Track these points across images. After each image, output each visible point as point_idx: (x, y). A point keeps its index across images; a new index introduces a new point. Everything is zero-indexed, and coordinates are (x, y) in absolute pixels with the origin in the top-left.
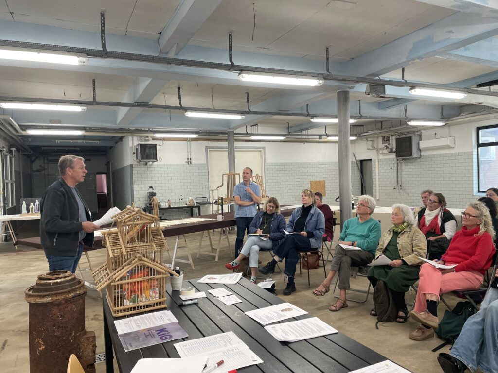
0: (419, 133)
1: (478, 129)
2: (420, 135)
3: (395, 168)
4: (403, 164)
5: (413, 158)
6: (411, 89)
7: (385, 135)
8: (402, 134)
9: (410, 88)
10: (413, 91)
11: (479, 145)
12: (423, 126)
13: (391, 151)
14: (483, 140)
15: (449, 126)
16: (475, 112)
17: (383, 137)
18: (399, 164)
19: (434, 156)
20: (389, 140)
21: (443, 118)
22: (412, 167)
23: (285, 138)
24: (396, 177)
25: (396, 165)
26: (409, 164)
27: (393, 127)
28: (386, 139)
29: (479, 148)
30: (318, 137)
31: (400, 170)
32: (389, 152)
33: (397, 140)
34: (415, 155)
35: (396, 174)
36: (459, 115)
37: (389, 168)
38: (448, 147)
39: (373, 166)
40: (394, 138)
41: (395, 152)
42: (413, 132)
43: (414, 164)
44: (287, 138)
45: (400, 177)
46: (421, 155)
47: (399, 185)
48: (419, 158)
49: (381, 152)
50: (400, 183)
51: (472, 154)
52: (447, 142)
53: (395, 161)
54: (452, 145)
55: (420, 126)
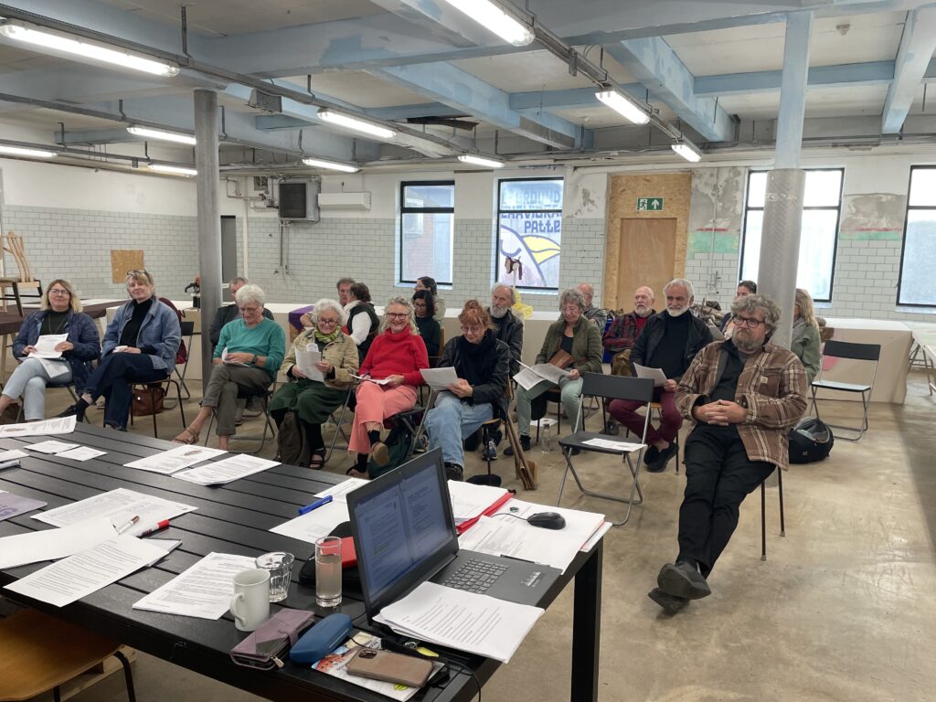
0: (317, 179)
1: (404, 184)
2: (319, 183)
3: (277, 235)
4: (291, 231)
5: (308, 222)
6: (320, 111)
7: (261, 174)
8: (290, 177)
9: (318, 108)
10: (324, 114)
11: (404, 210)
12: (324, 169)
13: (271, 206)
14: (409, 202)
15: (363, 174)
16: (400, 159)
17: (257, 179)
18: (284, 229)
19: (340, 221)
20: (266, 185)
21: (356, 160)
22: (306, 236)
23: (55, 154)
24: (278, 251)
25: (278, 231)
26: (301, 230)
27: (275, 162)
28: (261, 182)
29: (403, 215)
30: (130, 162)
31: (285, 241)
32: (268, 206)
33: (281, 186)
34: (311, 216)
35: (278, 246)
36: (378, 160)
37: (267, 235)
38: (361, 208)
39: (238, 229)
40: (276, 182)
41: (277, 207)
42: (309, 176)
43: (309, 231)
44: (59, 155)
45: (285, 252)
46: (319, 218)
47: (284, 266)
48: (317, 222)
49: (252, 206)
50: (285, 263)
51: (394, 224)
52: (359, 199)
53: (278, 224)
54: (368, 206)
55: (320, 168)
